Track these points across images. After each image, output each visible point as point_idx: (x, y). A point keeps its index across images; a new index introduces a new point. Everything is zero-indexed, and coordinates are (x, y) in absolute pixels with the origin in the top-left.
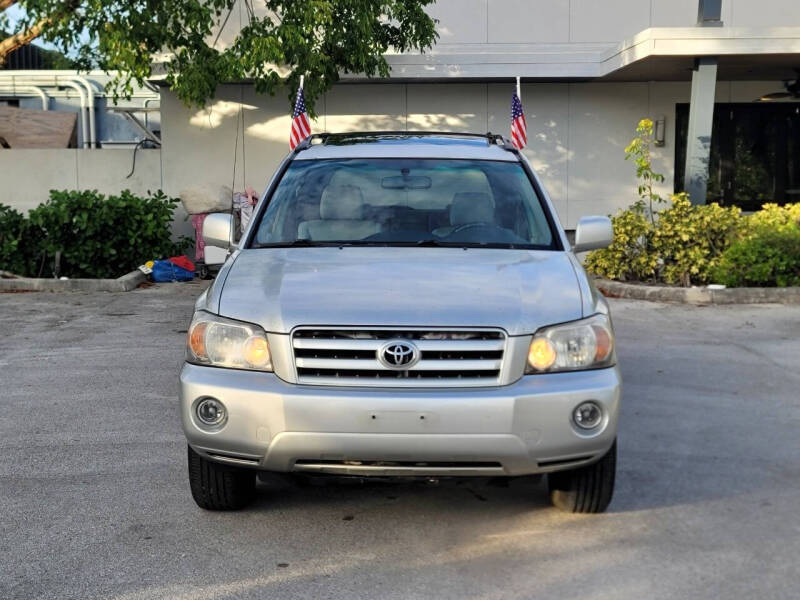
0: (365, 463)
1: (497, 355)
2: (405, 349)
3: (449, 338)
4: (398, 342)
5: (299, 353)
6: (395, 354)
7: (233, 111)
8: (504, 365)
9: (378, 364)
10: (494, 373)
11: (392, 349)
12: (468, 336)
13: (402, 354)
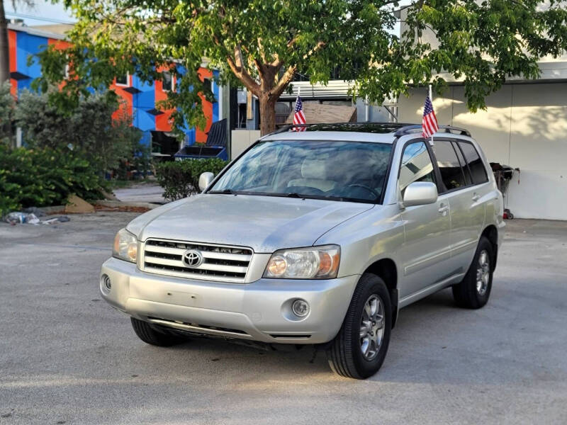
0: (185, 323)
1: (245, 264)
2: (195, 255)
3: (227, 252)
4: (192, 252)
5: (149, 254)
6: (189, 258)
7: (445, 105)
8: (249, 271)
9: (180, 264)
10: (242, 275)
11: (188, 255)
12: (237, 251)
13: (193, 258)
